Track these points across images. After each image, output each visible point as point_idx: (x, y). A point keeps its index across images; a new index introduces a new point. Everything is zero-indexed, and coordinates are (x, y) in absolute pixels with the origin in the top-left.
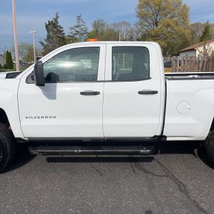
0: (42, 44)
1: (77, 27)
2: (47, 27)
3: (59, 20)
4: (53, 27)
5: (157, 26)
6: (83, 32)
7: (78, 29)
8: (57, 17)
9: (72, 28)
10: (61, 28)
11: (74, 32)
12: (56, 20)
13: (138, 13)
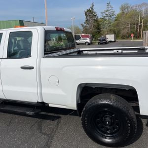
0: (83, 25)
1: (106, 11)
2: (86, 13)
4: (90, 13)
9: (103, 13)
10: (95, 13)
11: (105, 15)
12: (92, 8)
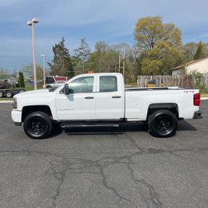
0: (50, 64)
1: (81, 49)
2: (54, 49)
3: (64, 43)
4: (59, 49)
5: (153, 47)
7: (82, 51)
8: (63, 41)
9: (76, 50)
11: (79, 54)
12: (62, 44)
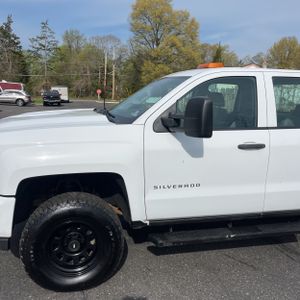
1: (41, 38)
3: (12, 26)
4: (3, 35)
5: (158, 45)
6: (50, 46)
7: (43, 42)
8: (10, 22)
9: (33, 40)
10: (16, 38)
11: (38, 46)
12: (8, 26)
13: (132, 24)
